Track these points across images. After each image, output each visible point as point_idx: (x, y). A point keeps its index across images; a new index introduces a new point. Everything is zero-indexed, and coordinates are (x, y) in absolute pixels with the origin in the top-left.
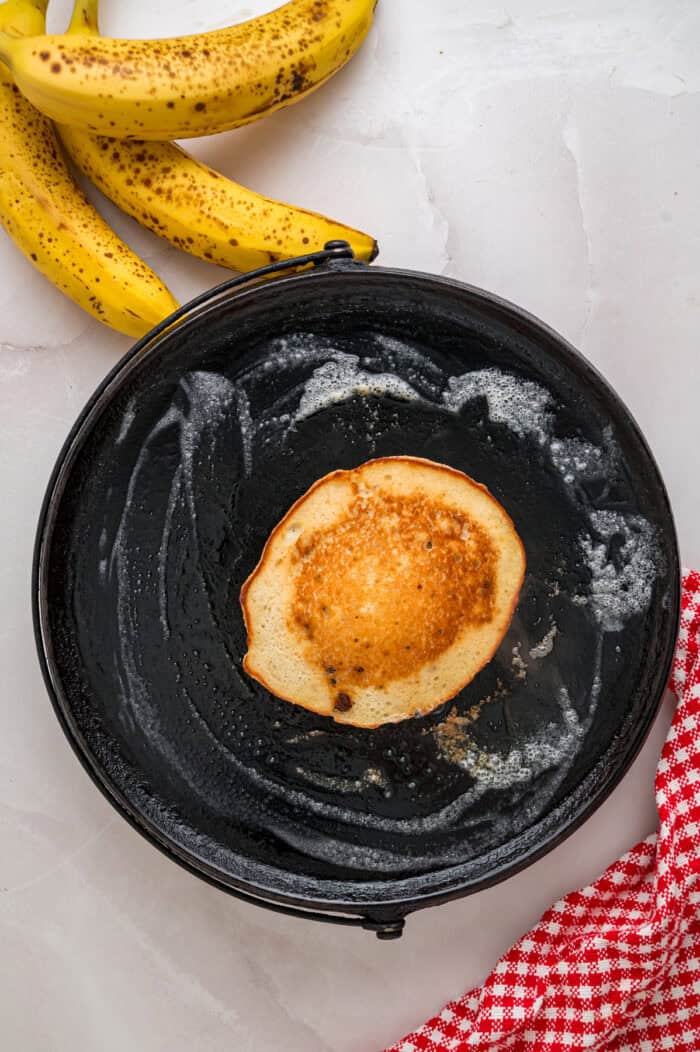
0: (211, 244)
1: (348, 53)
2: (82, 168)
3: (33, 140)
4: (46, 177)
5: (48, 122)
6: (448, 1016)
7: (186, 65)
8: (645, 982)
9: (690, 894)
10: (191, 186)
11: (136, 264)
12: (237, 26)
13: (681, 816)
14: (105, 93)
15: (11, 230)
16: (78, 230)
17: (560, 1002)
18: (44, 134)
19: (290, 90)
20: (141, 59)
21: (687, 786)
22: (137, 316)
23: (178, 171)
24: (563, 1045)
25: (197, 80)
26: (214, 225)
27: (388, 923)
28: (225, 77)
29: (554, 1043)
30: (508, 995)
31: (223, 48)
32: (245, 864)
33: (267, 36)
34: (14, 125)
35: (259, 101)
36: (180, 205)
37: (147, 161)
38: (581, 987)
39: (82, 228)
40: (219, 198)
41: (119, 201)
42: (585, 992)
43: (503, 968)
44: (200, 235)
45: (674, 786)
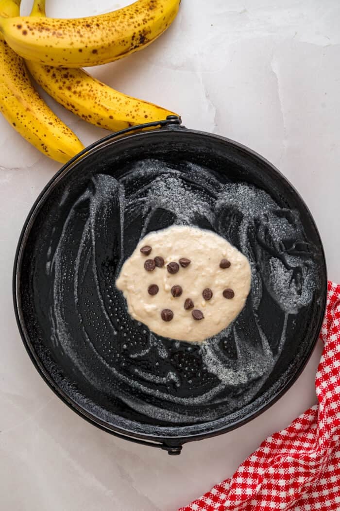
0: (100, 118)
1: (167, 25)
2: (37, 81)
3: (14, 67)
4: (20, 86)
5: (21, 59)
6: (214, 492)
7: (88, 31)
8: (311, 479)
9: (333, 436)
10: (90, 90)
11: (64, 128)
12: (113, 12)
13: (329, 399)
14: (49, 45)
15: (3, 111)
16: (35, 111)
17: (269, 487)
18: (19, 65)
19: (138, 43)
20: (66, 28)
21: (330, 384)
22: (64, 153)
23: (84, 83)
24: (270, 508)
25: (93, 38)
26: (102, 109)
27: (174, 447)
28: (107, 37)
29: (266, 507)
30: (244, 483)
31: (106, 23)
32: (107, 414)
33: (127, 17)
34: (5, 60)
35: (123, 49)
36: (85, 99)
37: (69, 78)
38: (280, 480)
39: (38, 110)
40: (104, 96)
41: (55, 97)
42: (282, 483)
43: (242, 470)
44: (95, 114)
45: (324, 384)
